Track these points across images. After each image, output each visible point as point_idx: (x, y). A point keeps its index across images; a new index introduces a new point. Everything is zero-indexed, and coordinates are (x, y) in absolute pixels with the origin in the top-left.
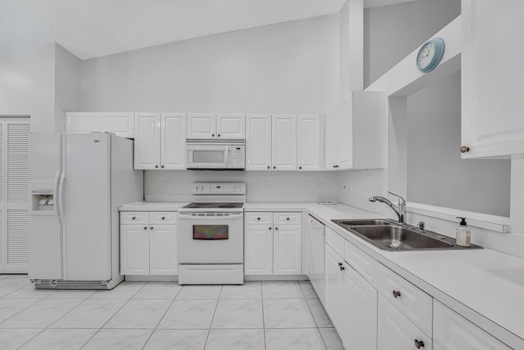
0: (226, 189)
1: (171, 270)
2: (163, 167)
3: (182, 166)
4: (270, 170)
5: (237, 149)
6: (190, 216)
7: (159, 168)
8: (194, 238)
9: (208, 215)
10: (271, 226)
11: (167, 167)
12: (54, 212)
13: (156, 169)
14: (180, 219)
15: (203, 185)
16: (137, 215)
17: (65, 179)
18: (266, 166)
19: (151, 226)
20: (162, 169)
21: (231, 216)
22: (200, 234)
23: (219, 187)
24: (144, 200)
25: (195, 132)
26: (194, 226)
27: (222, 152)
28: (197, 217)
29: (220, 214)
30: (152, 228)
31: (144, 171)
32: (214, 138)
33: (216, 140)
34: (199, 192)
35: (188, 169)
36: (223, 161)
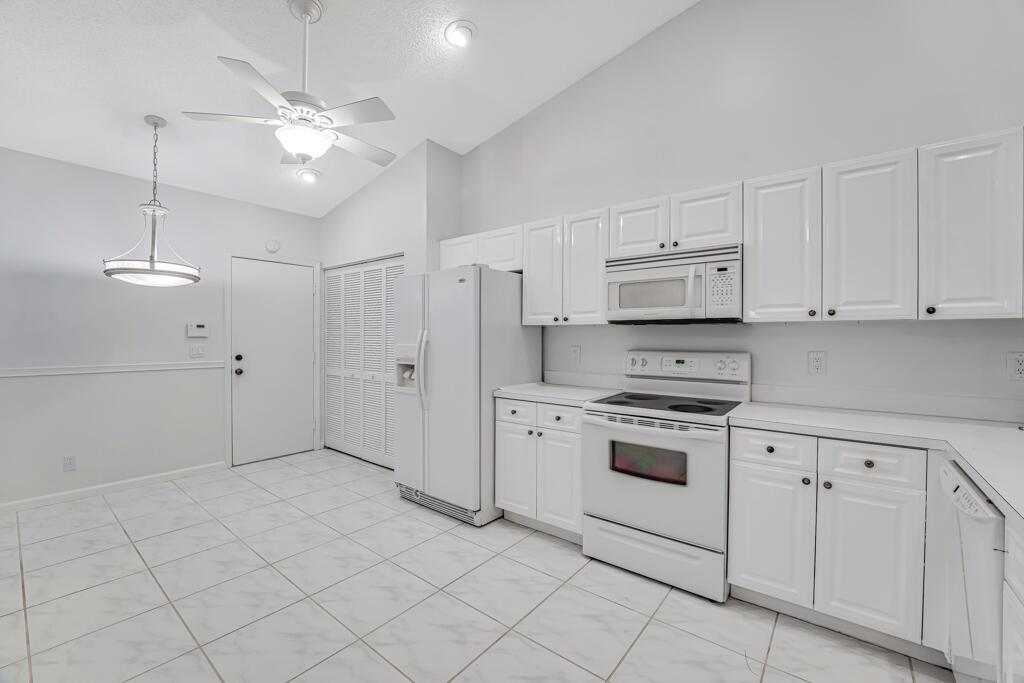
0: (696, 366)
1: (571, 522)
2: (566, 319)
3: (600, 318)
4: (817, 318)
5: (719, 270)
6: (603, 421)
7: (561, 322)
8: (614, 468)
9: (641, 423)
10: (812, 476)
11: (574, 320)
12: (415, 390)
13: (557, 323)
14: (585, 423)
15: (644, 355)
16: (521, 408)
17: (427, 342)
18: (806, 310)
19: (540, 430)
20: (565, 323)
21: (693, 432)
22: (626, 461)
23: (683, 362)
24: (543, 380)
25: (624, 244)
26: (613, 444)
27: (682, 280)
28: (618, 424)
29: (666, 424)
30: (540, 434)
31: (543, 328)
32: (665, 251)
33: (671, 254)
34: (638, 370)
35: (612, 322)
36: (683, 303)
